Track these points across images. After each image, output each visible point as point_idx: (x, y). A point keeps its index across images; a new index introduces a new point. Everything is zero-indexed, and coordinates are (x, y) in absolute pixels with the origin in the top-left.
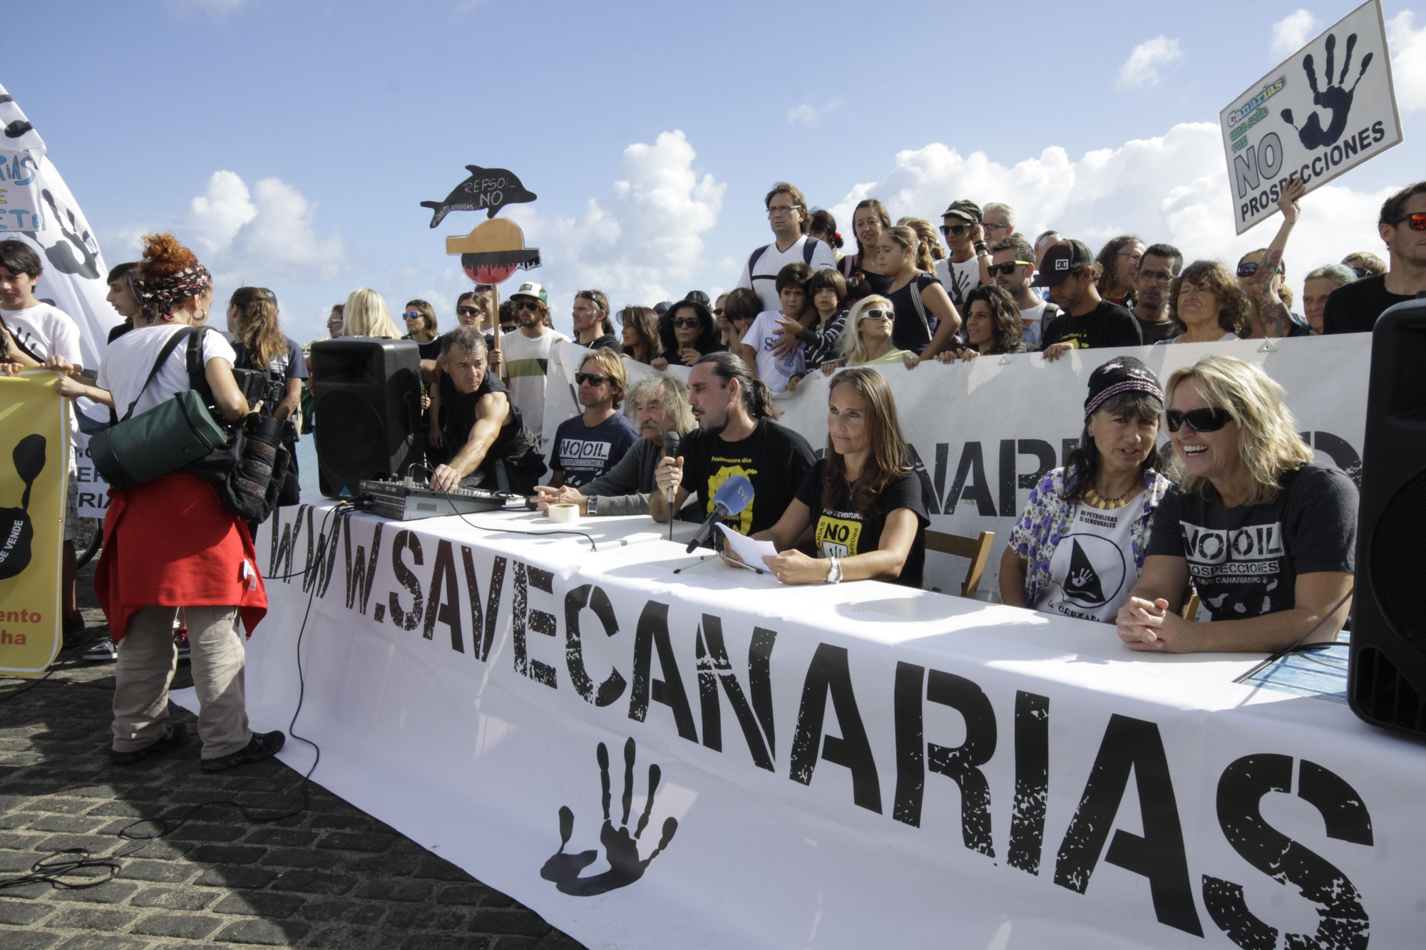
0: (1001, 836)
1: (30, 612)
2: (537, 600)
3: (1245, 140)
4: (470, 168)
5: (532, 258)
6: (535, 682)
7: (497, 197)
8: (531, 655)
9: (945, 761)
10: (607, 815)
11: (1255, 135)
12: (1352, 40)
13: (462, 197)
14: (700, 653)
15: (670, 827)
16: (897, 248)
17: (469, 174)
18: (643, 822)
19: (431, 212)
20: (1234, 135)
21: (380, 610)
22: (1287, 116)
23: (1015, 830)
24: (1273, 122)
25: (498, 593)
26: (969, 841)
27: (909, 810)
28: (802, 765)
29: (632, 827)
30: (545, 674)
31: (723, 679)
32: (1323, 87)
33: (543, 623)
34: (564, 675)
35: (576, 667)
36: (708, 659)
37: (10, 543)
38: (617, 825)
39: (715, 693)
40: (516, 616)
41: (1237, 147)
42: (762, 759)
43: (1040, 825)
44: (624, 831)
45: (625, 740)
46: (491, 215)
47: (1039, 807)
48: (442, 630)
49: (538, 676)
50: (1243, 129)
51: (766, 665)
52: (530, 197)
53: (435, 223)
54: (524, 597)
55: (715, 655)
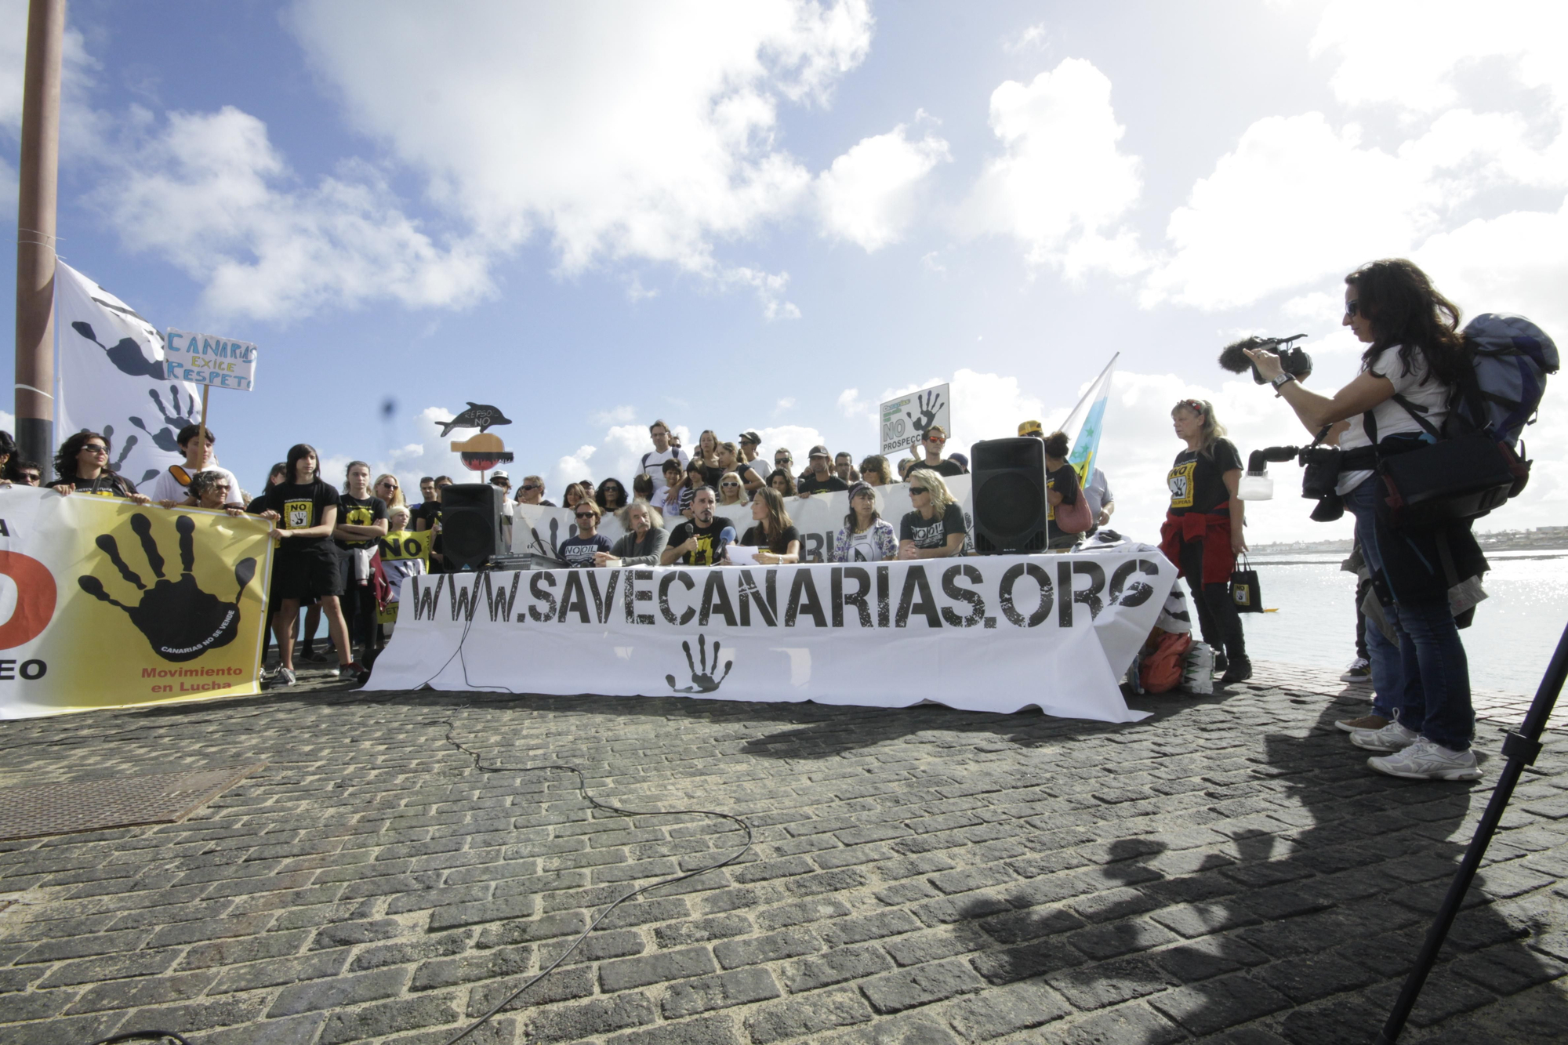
0: (875, 619)
1: (233, 668)
2: (640, 585)
3: (889, 419)
4: (469, 404)
5: (508, 457)
6: (641, 625)
7: (486, 421)
8: (637, 612)
9: (851, 600)
10: (693, 670)
11: (894, 418)
12: (938, 396)
13: (463, 420)
14: (741, 584)
15: (729, 665)
16: (727, 453)
17: (469, 407)
18: (714, 667)
19: (442, 428)
20: (885, 415)
21: (521, 618)
22: (909, 415)
23: (880, 615)
24: (903, 415)
25: (614, 588)
26: (863, 624)
27: (838, 621)
28: (790, 619)
29: (708, 671)
30: (648, 619)
31: (753, 594)
32: (925, 408)
33: (645, 596)
34: (659, 617)
35: (667, 612)
36: (745, 586)
37: (224, 625)
38: (699, 672)
39: (747, 601)
40: (626, 596)
41: (885, 420)
42: (771, 622)
43: (888, 611)
44: (704, 675)
45: (697, 637)
46: (482, 431)
47: (887, 605)
48: (573, 616)
49: (642, 622)
50: (889, 414)
51: (774, 582)
52: (508, 422)
53: (444, 434)
54: (631, 586)
55: (748, 583)
